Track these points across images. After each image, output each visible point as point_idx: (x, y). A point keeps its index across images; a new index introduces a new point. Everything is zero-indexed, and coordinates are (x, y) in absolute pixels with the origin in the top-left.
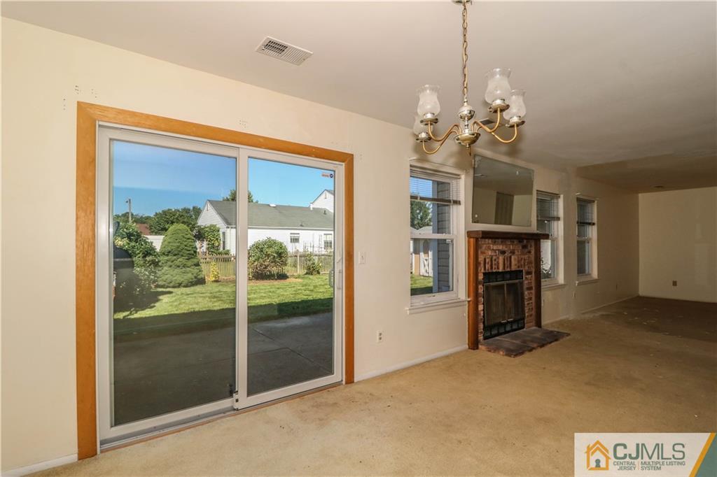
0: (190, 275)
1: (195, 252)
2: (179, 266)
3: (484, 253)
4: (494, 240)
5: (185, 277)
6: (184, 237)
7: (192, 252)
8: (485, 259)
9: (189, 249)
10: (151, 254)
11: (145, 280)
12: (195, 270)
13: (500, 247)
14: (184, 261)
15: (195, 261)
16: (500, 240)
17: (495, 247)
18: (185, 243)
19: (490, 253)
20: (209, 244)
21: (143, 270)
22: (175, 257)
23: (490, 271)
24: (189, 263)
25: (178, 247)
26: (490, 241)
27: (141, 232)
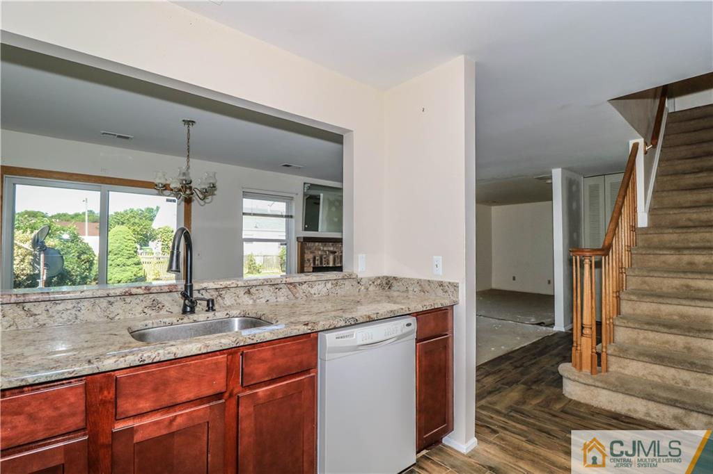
0: (129, 273)
1: (136, 252)
2: (119, 265)
3: (314, 253)
4: (324, 243)
5: (125, 275)
6: (125, 238)
7: (132, 252)
8: (314, 258)
9: (129, 249)
10: (85, 253)
11: (77, 276)
12: (135, 269)
13: (332, 249)
14: (124, 261)
15: (135, 260)
16: (330, 244)
17: (325, 249)
18: (126, 244)
19: (320, 253)
20: (163, 245)
21: (75, 267)
22: (115, 256)
23: (319, 265)
24: (130, 262)
25: (119, 247)
26: (320, 244)
27: (78, 234)
